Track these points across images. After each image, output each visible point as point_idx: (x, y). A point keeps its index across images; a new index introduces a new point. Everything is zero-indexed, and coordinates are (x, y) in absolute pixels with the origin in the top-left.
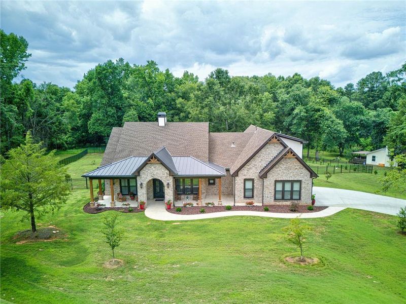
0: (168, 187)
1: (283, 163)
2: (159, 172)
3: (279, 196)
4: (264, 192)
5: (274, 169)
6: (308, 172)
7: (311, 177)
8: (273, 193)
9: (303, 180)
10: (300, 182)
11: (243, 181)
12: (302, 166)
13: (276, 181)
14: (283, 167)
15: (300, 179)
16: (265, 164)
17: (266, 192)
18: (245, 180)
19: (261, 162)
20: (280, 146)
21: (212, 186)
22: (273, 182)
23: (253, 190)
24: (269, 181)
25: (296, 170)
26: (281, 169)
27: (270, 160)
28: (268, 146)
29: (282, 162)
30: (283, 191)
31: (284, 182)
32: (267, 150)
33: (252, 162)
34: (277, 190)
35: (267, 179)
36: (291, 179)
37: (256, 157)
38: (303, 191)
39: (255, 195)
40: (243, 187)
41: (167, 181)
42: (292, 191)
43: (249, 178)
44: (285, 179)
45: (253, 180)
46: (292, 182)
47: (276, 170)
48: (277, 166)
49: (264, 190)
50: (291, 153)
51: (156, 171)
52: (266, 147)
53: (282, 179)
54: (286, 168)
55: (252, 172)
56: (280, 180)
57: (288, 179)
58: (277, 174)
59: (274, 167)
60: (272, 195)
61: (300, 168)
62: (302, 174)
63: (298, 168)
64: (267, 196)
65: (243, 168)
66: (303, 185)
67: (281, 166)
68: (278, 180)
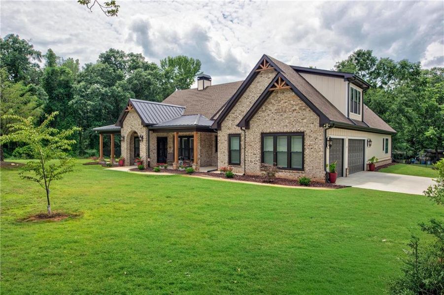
0: (142, 142)
1: (273, 101)
2: (136, 122)
4: (246, 153)
5: (260, 113)
6: (316, 117)
7: (321, 125)
8: (259, 156)
9: (307, 132)
10: (302, 134)
11: (227, 138)
12: (304, 104)
13: (264, 135)
14: (273, 108)
15: (302, 129)
17: (249, 152)
18: (230, 136)
19: (249, 105)
22: (259, 136)
23: (240, 152)
24: (253, 134)
25: (295, 114)
26: (269, 112)
29: (271, 99)
30: (275, 153)
31: (276, 136)
32: (258, 85)
35: (250, 131)
36: (285, 130)
37: (243, 100)
38: (307, 152)
39: (241, 160)
40: (227, 147)
41: (142, 132)
42: (290, 153)
44: (276, 131)
46: (290, 136)
47: (263, 114)
48: (264, 107)
49: (246, 149)
50: (282, 81)
51: (134, 122)
53: (272, 131)
54: (278, 111)
55: (231, 125)
56: (268, 131)
57: (282, 131)
58: (264, 123)
59: (260, 110)
60: (258, 159)
61: (300, 108)
62: (305, 121)
63: (297, 108)
64: (250, 160)
65: (227, 118)
66: (308, 142)
67: (270, 107)
68: (265, 132)
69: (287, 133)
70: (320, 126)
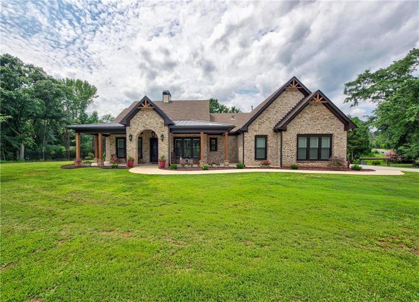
0: (162, 140)
2: (152, 121)
3: (303, 155)
4: (283, 150)
5: (296, 119)
6: (341, 124)
8: (295, 151)
9: (335, 134)
10: (330, 136)
11: (253, 139)
12: (333, 115)
13: (299, 136)
14: (308, 117)
15: (331, 132)
16: (281, 116)
17: (286, 148)
18: (257, 137)
19: (276, 114)
20: (299, 95)
21: (214, 152)
22: (295, 136)
23: (266, 149)
24: (290, 136)
25: (325, 121)
26: (305, 119)
27: (287, 112)
28: (284, 94)
29: (307, 110)
30: (308, 149)
31: (308, 137)
33: (265, 115)
34: (299, 147)
35: (287, 133)
36: (318, 133)
37: (269, 108)
38: (334, 148)
39: (268, 155)
40: (254, 146)
41: (162, 131)
42: (320, 149)
43: (261, 134)
44: (310, 133)
45: (265, 137)
46: (320, 136)
47: (299, 120)
48: (299, 115)
49: (283, 147)
50: (320, 97)
51: (150, 120)
52: (282, 95)
53: (306, 133)
54: (312, 119)
55: (265, 126)
56: (304, 133)
57: (315, 133)
58: (300, 126)
59: (296, 117)
60: (294, 154)
61: (330, 118)
62: (333, 126)
63: (327, 118)
64: (286, 155)
65: (254, 122)
66: (335, 141)
67: (305, 115)
68: (301, 133)
69: (319, 134)
70: (345, 130)
